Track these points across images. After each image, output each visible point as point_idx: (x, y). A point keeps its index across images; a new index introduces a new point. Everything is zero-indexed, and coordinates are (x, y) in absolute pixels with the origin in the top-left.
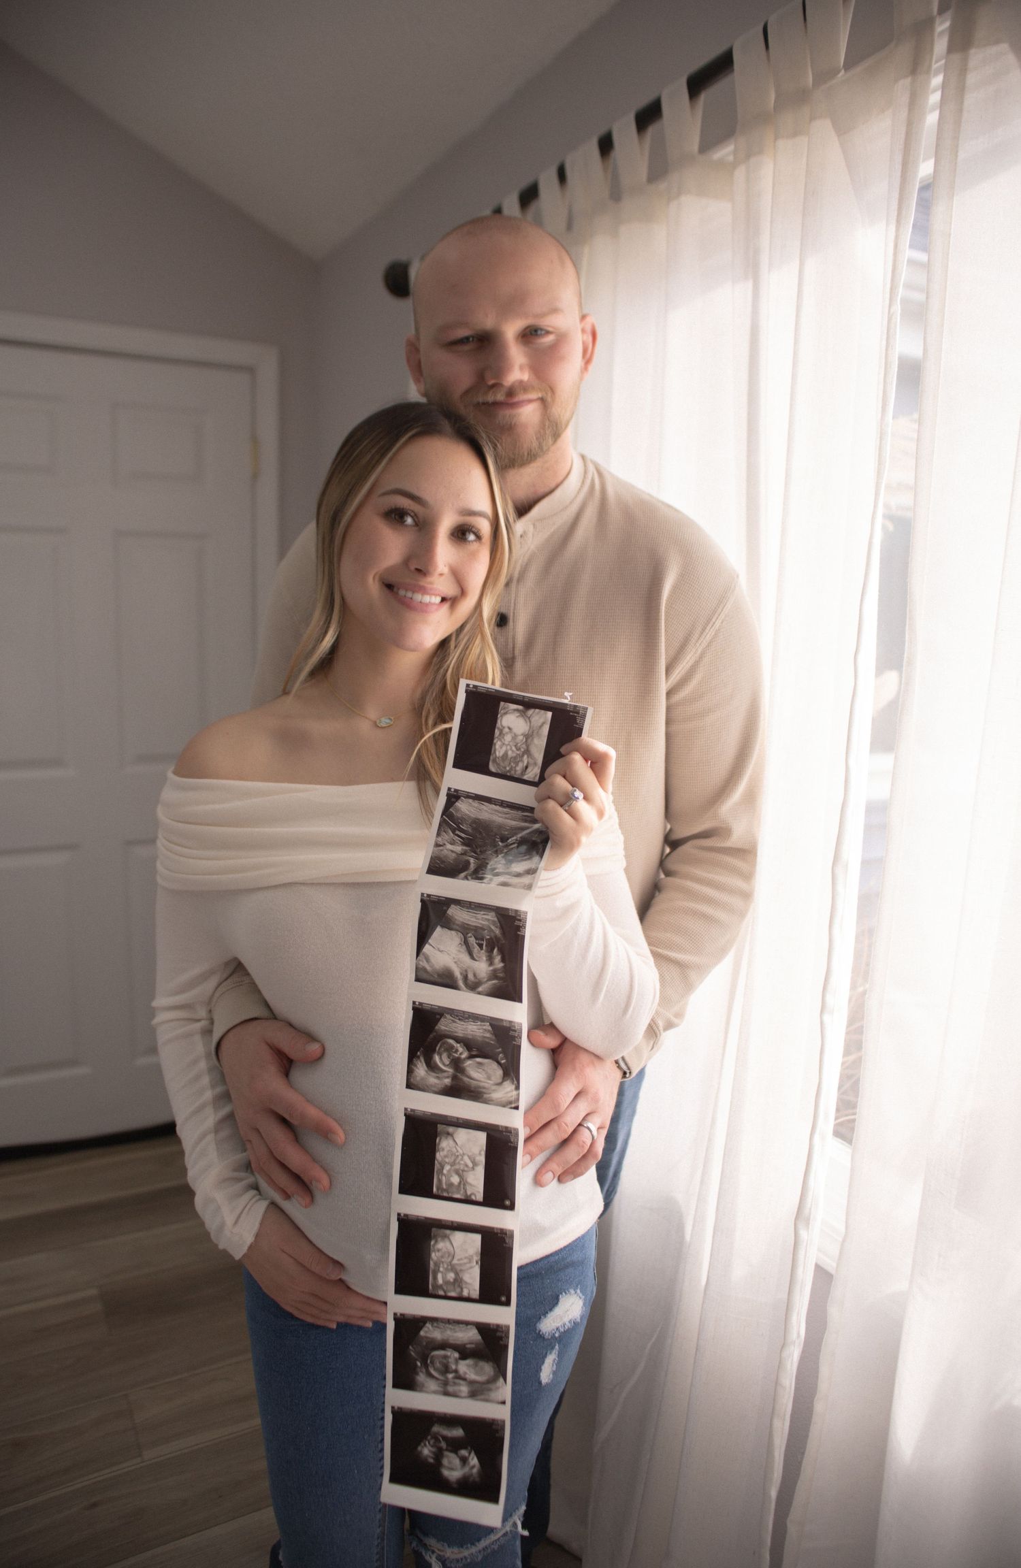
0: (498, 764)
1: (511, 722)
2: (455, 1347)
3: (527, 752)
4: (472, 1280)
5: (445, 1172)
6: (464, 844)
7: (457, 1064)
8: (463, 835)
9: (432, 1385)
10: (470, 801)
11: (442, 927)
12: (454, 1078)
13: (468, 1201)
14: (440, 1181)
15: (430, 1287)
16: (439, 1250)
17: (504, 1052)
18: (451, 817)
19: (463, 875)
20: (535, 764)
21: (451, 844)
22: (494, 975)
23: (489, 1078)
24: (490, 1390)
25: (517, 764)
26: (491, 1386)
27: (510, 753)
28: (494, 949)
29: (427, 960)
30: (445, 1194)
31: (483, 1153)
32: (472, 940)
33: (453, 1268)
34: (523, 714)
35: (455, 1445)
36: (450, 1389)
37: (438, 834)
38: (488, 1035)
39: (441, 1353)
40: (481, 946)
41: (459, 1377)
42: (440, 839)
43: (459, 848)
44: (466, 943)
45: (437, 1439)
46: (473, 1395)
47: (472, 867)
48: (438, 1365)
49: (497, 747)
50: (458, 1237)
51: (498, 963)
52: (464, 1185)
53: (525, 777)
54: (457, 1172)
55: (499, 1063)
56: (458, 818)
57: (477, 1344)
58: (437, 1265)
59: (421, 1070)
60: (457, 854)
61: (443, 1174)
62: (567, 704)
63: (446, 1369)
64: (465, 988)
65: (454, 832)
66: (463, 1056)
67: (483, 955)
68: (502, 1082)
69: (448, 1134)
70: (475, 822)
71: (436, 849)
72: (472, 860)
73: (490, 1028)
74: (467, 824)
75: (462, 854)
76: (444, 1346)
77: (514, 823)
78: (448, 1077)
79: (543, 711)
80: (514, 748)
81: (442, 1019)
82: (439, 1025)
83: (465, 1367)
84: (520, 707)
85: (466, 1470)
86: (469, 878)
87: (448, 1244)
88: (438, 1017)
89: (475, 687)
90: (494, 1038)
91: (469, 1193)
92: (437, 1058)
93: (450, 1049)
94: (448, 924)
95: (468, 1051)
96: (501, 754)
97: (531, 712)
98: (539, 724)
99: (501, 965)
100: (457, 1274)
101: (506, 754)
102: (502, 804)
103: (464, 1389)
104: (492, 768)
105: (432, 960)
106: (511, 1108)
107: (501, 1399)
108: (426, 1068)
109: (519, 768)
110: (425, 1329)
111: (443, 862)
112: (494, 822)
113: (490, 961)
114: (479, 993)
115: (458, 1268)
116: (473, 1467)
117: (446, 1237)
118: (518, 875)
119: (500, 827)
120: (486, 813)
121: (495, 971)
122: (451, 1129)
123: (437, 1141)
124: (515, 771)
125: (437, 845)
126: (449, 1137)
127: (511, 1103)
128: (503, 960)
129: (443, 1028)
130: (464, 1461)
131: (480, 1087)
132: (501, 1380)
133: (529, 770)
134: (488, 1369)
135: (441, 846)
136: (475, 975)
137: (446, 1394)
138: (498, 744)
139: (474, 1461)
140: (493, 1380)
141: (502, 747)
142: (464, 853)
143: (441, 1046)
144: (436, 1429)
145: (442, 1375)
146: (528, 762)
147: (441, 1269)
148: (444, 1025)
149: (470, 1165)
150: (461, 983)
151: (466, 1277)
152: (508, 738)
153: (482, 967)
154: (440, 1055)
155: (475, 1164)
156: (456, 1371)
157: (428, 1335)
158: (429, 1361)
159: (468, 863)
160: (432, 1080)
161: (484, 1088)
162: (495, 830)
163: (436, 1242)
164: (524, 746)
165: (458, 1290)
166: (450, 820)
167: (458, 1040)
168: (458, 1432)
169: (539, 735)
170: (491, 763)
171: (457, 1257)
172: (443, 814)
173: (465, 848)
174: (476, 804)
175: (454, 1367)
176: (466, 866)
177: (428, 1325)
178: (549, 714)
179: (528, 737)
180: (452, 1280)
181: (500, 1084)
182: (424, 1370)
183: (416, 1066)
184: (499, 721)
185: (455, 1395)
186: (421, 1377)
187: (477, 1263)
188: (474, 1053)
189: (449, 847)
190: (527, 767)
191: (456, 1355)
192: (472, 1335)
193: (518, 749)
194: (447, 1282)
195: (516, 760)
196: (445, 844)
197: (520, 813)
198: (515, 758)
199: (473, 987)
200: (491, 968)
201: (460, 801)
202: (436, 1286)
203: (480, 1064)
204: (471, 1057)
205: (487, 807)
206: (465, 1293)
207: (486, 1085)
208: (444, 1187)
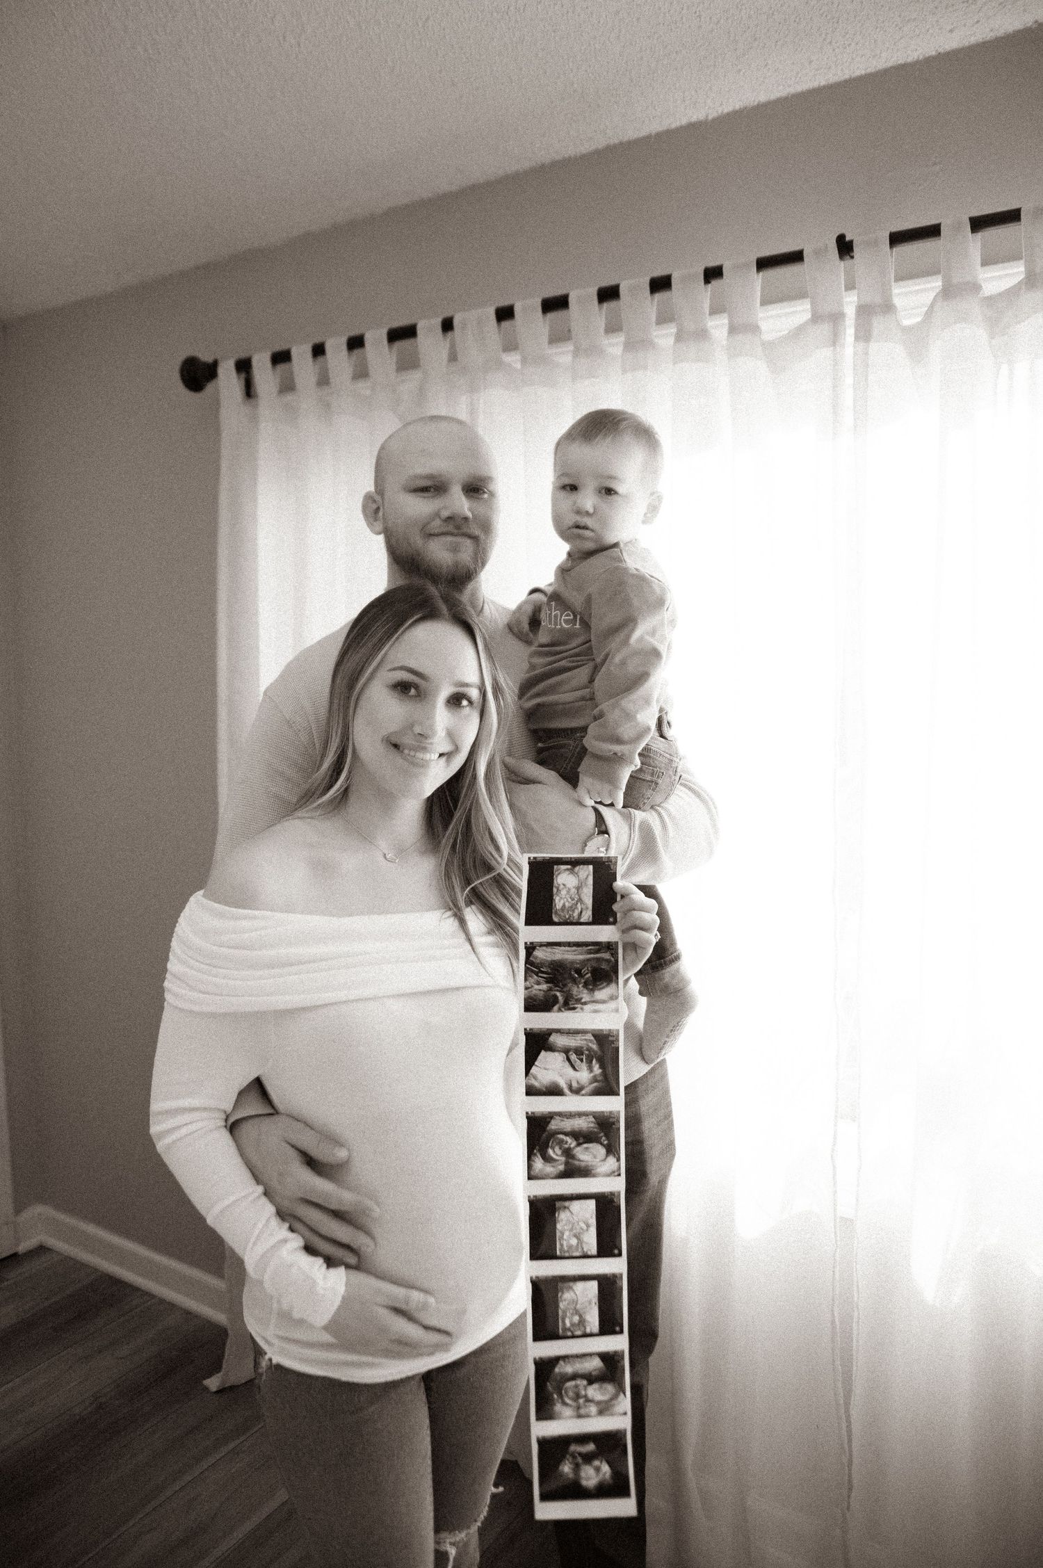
0: (560, 915)
1: (565, 880)
2: (583, 1376)
3: (580, 900)
4: (593, 1320)
5: (565, 1237)
6: (547, 982)
7: (568, 1153)
8: (545, 976)
9: (568, 1412)
10: (544, 948)
11: (546, 1050)
12: (567, 1163)
13: (585, 1256)
14: (562, 1245)
15: (560, 1330)
16: (565, 1300)
17: (606, 1135)
18: (532, 964)
19: (556, 1008)
20: (587, 908)
21: (538, 985)
22: (595, 1080)
23: (595, 1157)
24: (614, 1405)
25: (573, 911)
26: (613, 1402)
27: (567, 904)
28: (592, 1061)
29: (535, 1078)
30: (567, 1255)
31: (594, 1217)
32: (573, 1057)
33: (577, 1312)
34: (572, 871)
35: (588, 1458)
36: (582, 1411)
37: (526, 980)
38: (592, 1125)
39: (572, 1383)
40: (582, 1060)
41: (588, 1400)
42: (528, 983)
43: (544, 987)
44: (568, 1059)
45: (574, 1457)
46: (601, 1413)
47: (561, 999)
48: (571, 1394)
49: (557, 901)
50: (579, 1287)
51: (597, 1070)
52: (581, 1244)
53: (582, 920)
54: (575, 1236)
55: (601, 1144)
56: (538, 964)
57: (599, 1370)
58: (564, 1312)
59: (539, 1164)
60: (544, 991)
61: (563, 1239)
62: (602, 857)
63: (577, 1396)
64: (571, 1094)
65: (537, 975)
66: (572, 1146)
67: (584, 1066)
68: (605, 1159)
69: (565, 1207)
70: (552, 964)
71: (526, 991)
72: (558, 994)
73: (593, 1120)
74: (546, 966)
75: (548, 990)
76: (574, 1377)
77: (581, 957)
78: (561, 1164)
79: (586, 866)
80: (570, 900)
81: (552, 1121)
82: (550, 1125)
83: (594, 1392)
84: (569, 867)
85: (601, 1475)
86: (563, 1009)
87: (572, 1293)
88: (548, 1120)
89: (535, 858)
90: (597, 1126)
91: (585, 1250)
92: (550, 1151)
93: (561, 1142)
94: (551, 1049)
95: (576, 1140)
96: (561, 905)
97: (577, 869)
98: (585, 877)
99: (600, 1071)
100: (580, 1316)
101: (564, 905)
102: (569, 944)
103: (593, 1409)
104: (556, 919)
105: (539, 1076)
106: (615, 1176)
107: (622, 1411)
108: (543, 1161)
109: (576, 914)
110: (559, 1366)
111: (535, 1000)
112: (566, 959)
113: (591, 1069)
114: (583, 1095)
115: (581, 1312)
116: (606, 1473)
117: (571, 1288)
118: (604, 1002)
119: (572, 962)
120: (559, 954)
121: (595, 1076)
122: (567, 1204)
123: (557, 1215)
124: (573, 917)
125: (526, 988)
126: (567, 1210)
127: (614, 1172)
128: (600, 1067)
129: (553, 1127)
130: (598, 1469)
131: (587, 1166)
132: (622, 1395)
133: (583, 913)
134: (610, 1388)
135: (529, 988)
136: (578, 1082)
137: (580, 1416)
138: (557, 899)
139: (606, 1468)
140: (615, 1397)
141: (559, 902)
142: (550, 989)
143: (553, 1142)
144: (574, 1448)
145: (575, 1401)
146: (582, 909)
147: (568, 1314)
148: (554, 1125)
149: (585, 1228)
150: (566, 1091)
151: (588, 1318)
152: (564, 892)
153: (583, 1075)
154: (553, 1149)
155: (588, 1226)
156: (586, 1396)
157: (562, 1370)
158: (563, 1392)
159: (556, 997)
160: (549, 1169)
161: (591, 1166)
162: (568, 965)
163: (563, 1293)
164: (577, 896)
165: (583, 1329)
166: (532, 967)
167: (566, 1134)
168: (591, 1447)
169: (586, 885)
170: (554, 916)
171: (579, 1302)
172: (526, 963)
173: (548, 985)
174: (549, 949)
175: (583, 1393)
176: (556, 1000)
177: (561, 1362)
178: (591, 867)
179: (578, 888)
180: (577, 1322)
181: (604, 1160)
182: (560, 1401)
183: (534, 1161)
184: (555, 881)
185: (588, 1416)
186: (558, 1407)
187: (595, 1304)
188: (581, 1141)
189: (536, 987)
190: (581, 912)
191: (585, 1382)
192: (596, 1363)
193: (573, 899)
194: (573, 1325)
195: (573, 908)
196: (532, 986)
197: (585, 948)
198: (571, 907)
199: (577, 1091)
200: (592, 1075)
201: (536, 951)
202: (565, 1329)
203: (587, 1148)
204: (579, 1145)
205: (558, 950)
206: (588, 1331)
207: (594, 1163)
208: (566, 1248)
